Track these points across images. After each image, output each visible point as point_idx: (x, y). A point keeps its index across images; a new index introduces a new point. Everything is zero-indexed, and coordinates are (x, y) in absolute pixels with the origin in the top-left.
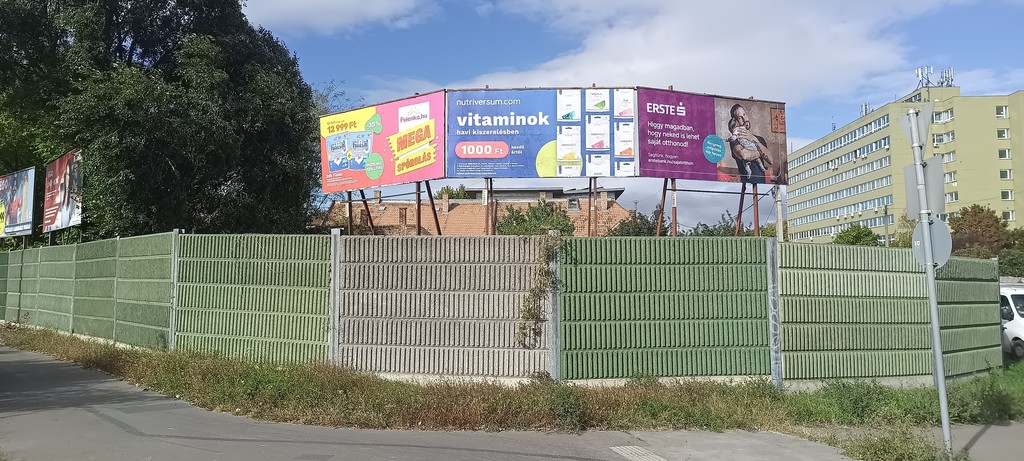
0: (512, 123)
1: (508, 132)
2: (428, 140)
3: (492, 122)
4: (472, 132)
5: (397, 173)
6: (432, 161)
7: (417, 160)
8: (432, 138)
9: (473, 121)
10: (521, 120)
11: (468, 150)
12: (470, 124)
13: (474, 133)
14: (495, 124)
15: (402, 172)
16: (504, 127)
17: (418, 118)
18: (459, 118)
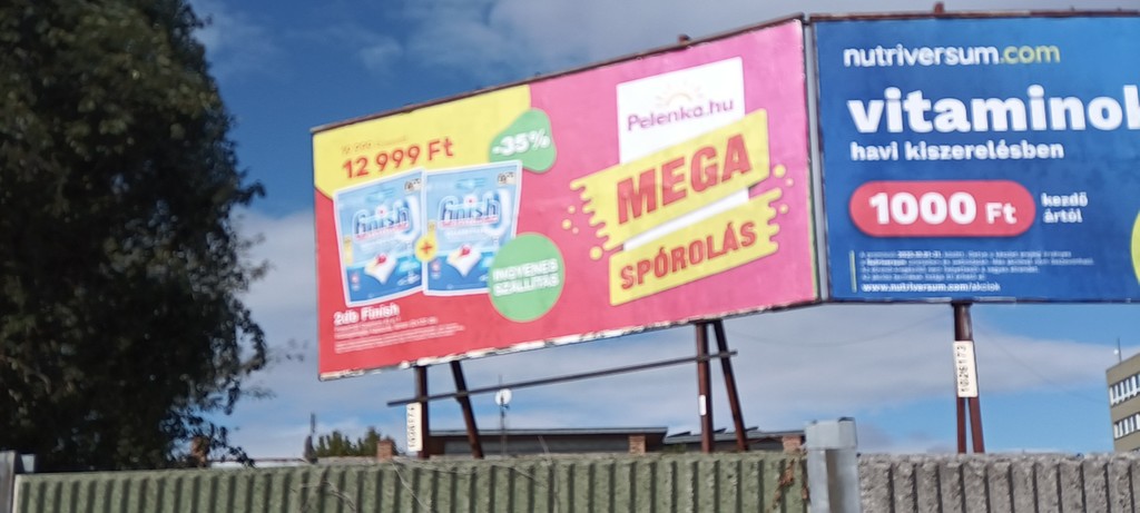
0: (1039, 123)
1: (1027, 151)
2: (741, 181)
3: (969, 118)
4: (901, 151)
5: (618, 295)
6: (763, 247)
7: (699, 249)
8: (758, 173)
9: (905, 115)
10: (1068, 112)
11: (894, 208)
12: (895, 125)
13: (911, 153)
14: (980, 125)
15: (638, 292)
16: (1012, 137)
17: (698, 113)
18: (856, 107)
